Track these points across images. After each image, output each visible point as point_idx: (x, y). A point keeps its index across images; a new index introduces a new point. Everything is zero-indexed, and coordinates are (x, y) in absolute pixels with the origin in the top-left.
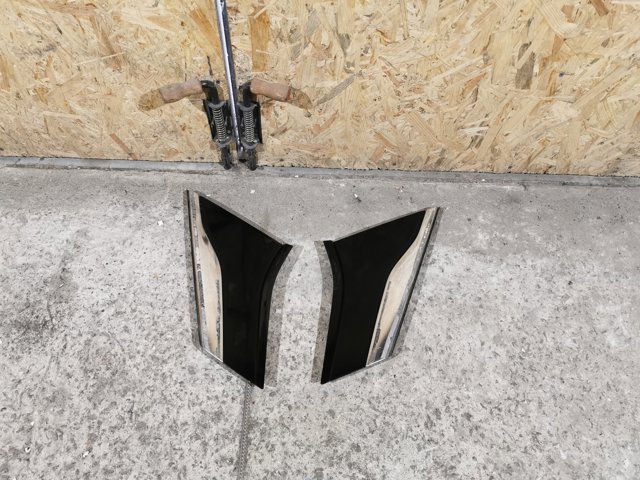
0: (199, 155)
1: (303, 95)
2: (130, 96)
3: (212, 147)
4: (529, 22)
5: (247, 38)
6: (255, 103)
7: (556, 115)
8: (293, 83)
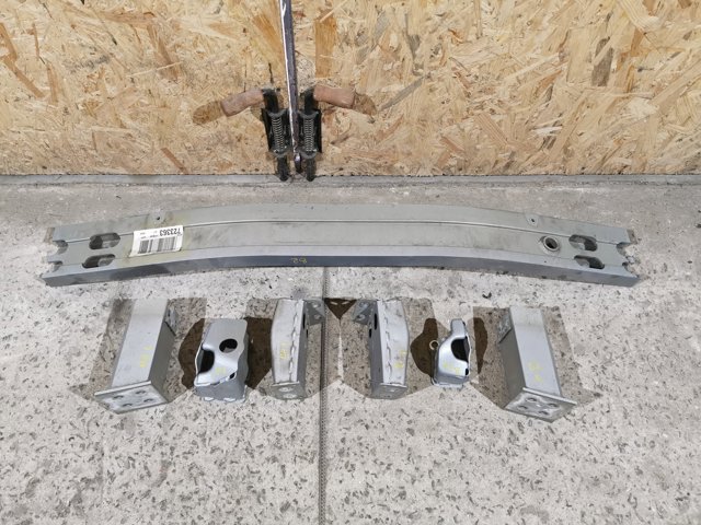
0: (254, 166)
1: (367, 100)
2: (185, 107)
3: (268, 158)
4: (608, 17)
5: (311, 42)
6: (316, 110)
7: (633, 112)
8: (358, 89)
